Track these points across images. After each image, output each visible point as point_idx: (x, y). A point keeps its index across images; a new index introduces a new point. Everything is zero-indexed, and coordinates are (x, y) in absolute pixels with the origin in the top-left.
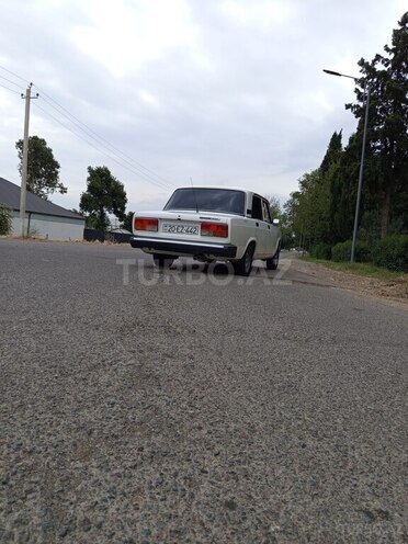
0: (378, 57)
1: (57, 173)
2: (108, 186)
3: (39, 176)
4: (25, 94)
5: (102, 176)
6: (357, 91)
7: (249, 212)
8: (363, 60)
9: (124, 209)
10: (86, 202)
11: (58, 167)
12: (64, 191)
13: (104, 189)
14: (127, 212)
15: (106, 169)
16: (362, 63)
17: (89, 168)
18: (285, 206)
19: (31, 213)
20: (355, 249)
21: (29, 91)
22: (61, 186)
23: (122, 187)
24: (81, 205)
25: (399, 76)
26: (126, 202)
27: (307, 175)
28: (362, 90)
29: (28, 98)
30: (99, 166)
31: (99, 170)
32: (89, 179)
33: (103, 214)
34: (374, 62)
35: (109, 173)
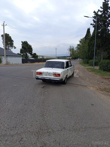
0: (99, 10)
1: (13, 43)
2: (27, 46)
3: (8, 44)
4: (3, 25)
5: (25, 44)
6: (93, 20)
7: (65, 67)
8: (95, 11)
9: (32, 52)
10: (21, 51)
11: (13, 41)
12: (15, 48)
13: (26, 47)
14: (33, 53)
15: (26, 42)
16: (94, 12)
17: (22, 42)
18: (76, 48)
19: (7, 56)
20: (95, 62)
21: (4, 24)
22: (14, 47)
23: (31, 46)
24: (20, 52)
25: (105, 15)
26: (32, 50)
27: (81, 39)
28: (95, 20)
29: (4, 26)
30: (24, 41)
31: (25, 42)
32: (22, 45)
33: (26, 54)
34: (98, 12)
35: (27, 43)
